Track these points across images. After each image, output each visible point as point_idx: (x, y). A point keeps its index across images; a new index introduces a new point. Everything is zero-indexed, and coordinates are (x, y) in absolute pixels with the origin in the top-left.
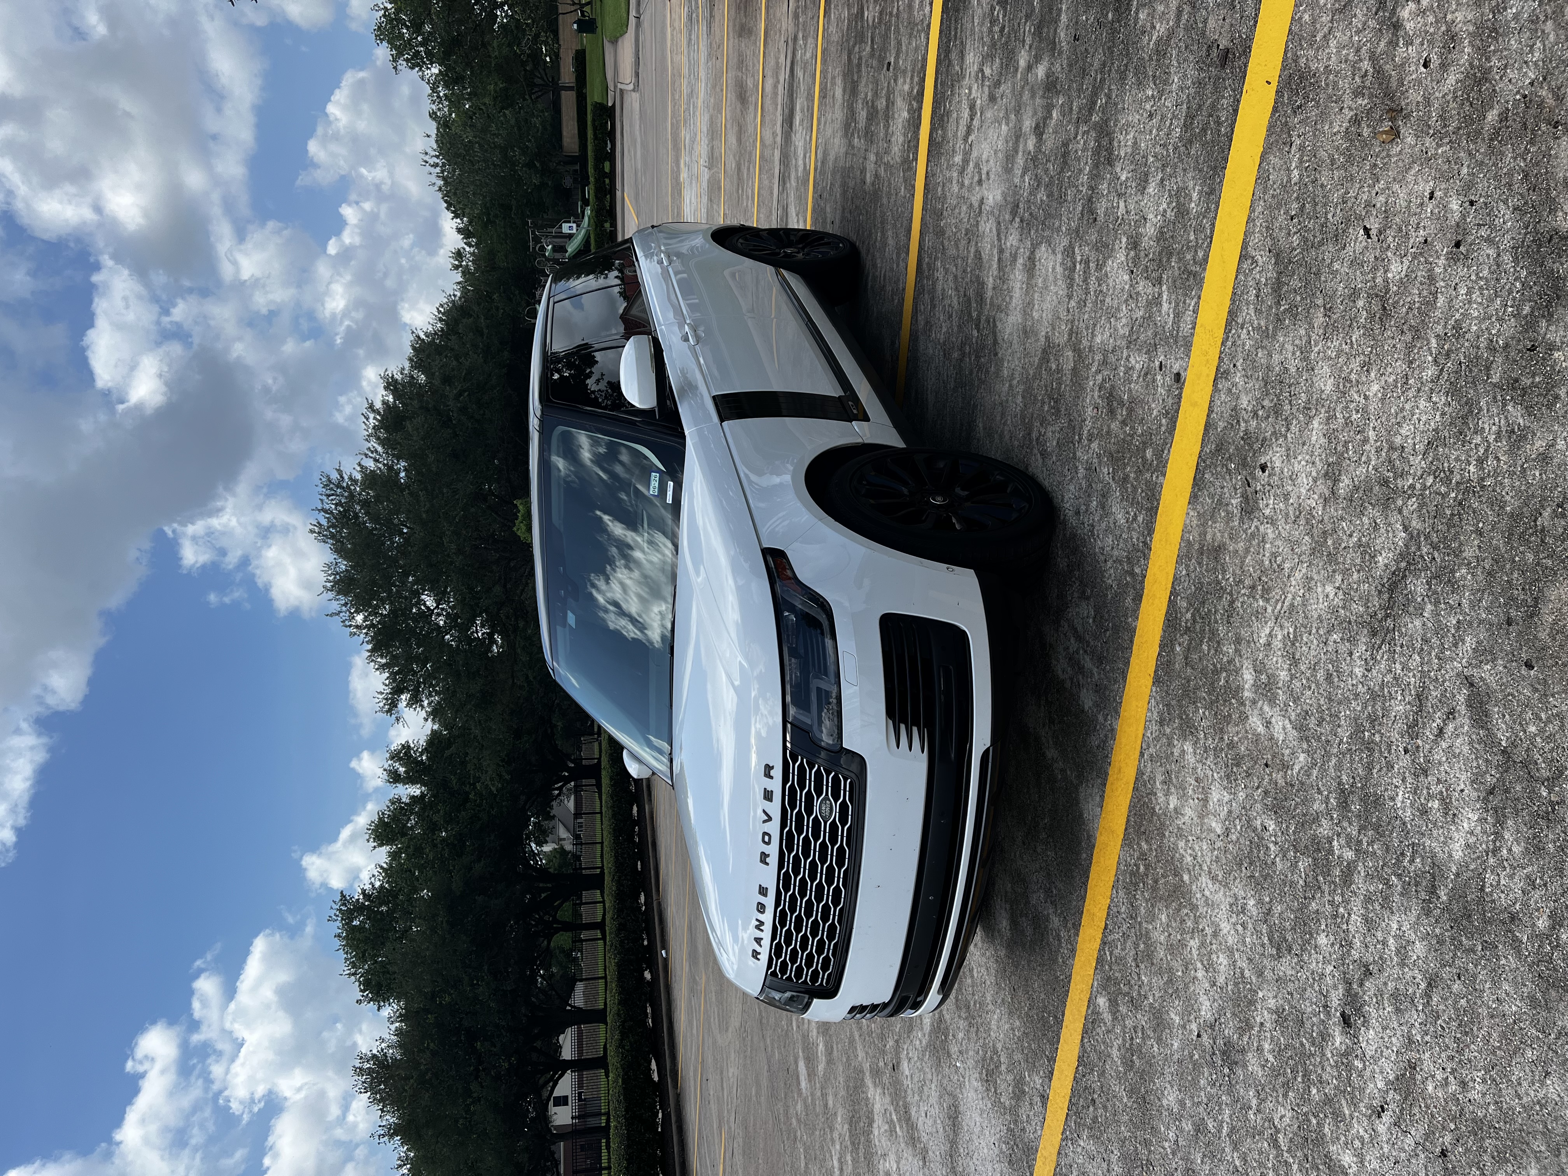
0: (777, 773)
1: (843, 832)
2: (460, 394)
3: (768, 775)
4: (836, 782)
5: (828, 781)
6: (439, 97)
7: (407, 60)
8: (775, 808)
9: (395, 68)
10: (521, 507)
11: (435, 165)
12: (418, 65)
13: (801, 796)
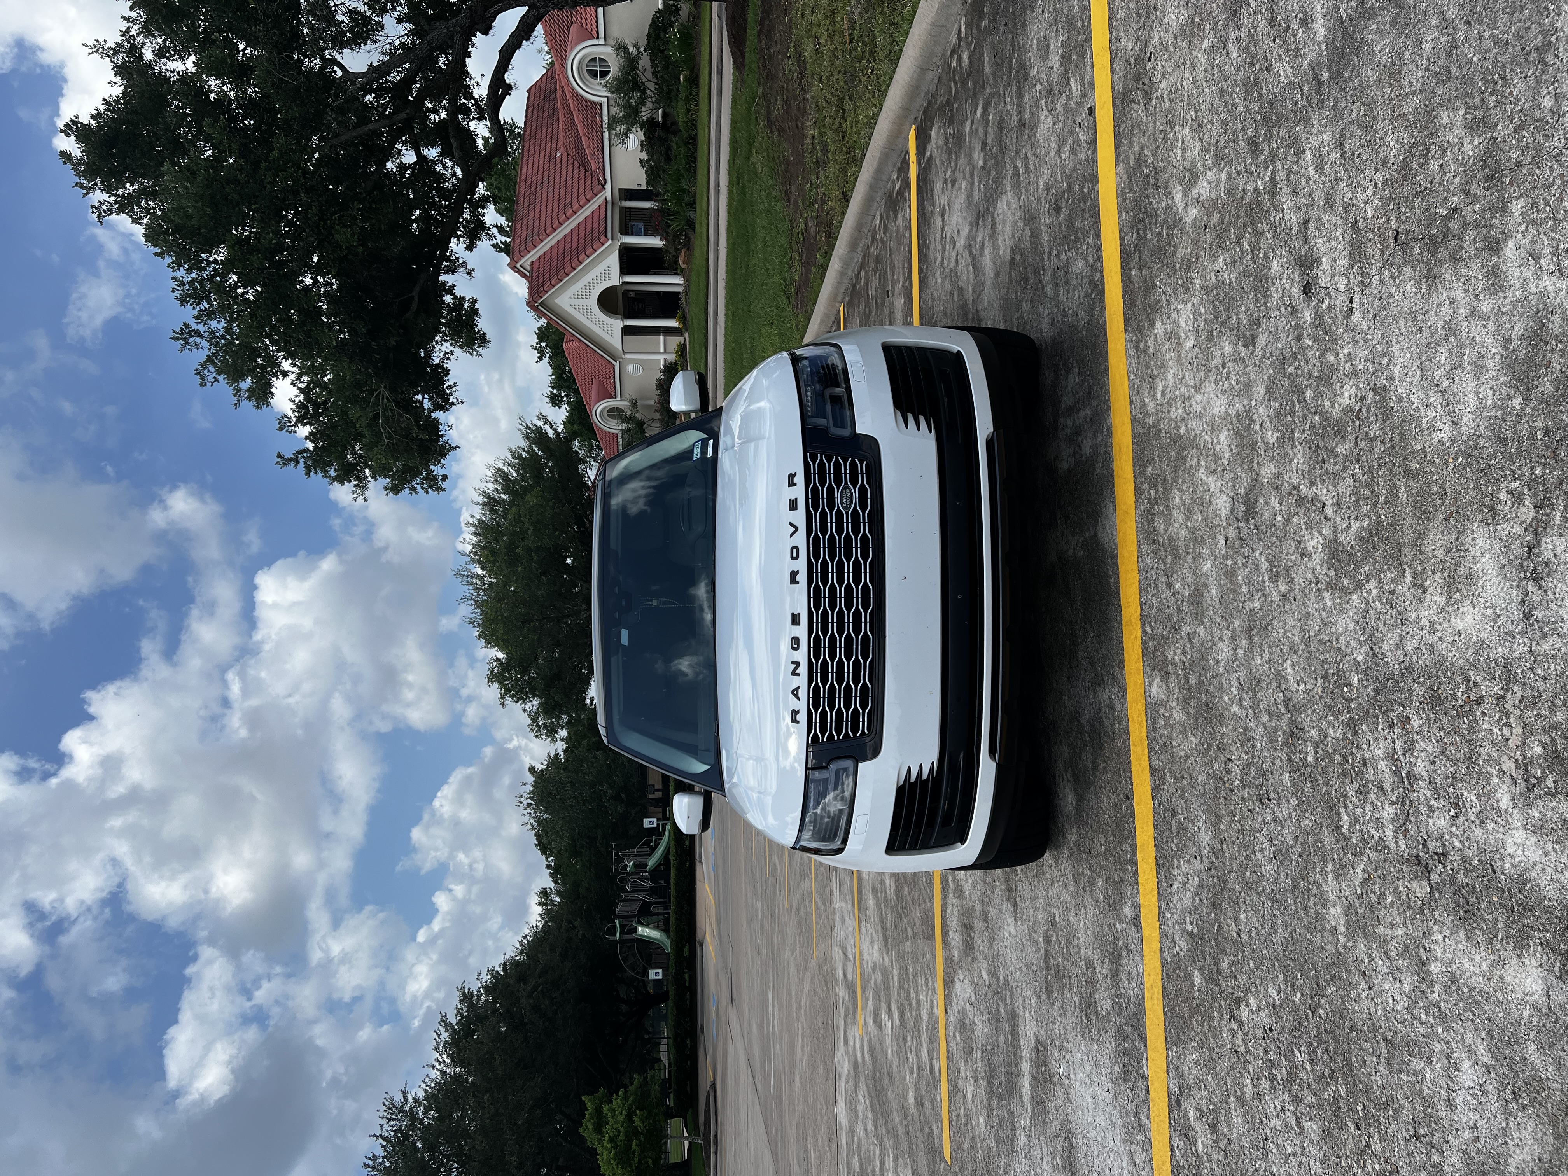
0: (800, 479)
1: (864, 518)
2: (535, 989)
3: (792, 484)
4: (853, 466)
5: (845, 468)
6: (538, 726)
7: (512, 697)
8: (799, 517)
9: (503, 704)
10: (589, 1105)
11: (529, 805)
12: (522, 698)
13: (823, 493)
